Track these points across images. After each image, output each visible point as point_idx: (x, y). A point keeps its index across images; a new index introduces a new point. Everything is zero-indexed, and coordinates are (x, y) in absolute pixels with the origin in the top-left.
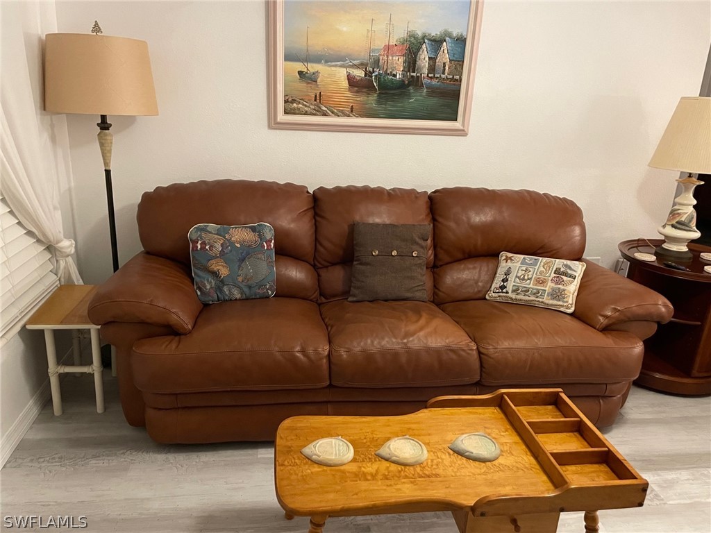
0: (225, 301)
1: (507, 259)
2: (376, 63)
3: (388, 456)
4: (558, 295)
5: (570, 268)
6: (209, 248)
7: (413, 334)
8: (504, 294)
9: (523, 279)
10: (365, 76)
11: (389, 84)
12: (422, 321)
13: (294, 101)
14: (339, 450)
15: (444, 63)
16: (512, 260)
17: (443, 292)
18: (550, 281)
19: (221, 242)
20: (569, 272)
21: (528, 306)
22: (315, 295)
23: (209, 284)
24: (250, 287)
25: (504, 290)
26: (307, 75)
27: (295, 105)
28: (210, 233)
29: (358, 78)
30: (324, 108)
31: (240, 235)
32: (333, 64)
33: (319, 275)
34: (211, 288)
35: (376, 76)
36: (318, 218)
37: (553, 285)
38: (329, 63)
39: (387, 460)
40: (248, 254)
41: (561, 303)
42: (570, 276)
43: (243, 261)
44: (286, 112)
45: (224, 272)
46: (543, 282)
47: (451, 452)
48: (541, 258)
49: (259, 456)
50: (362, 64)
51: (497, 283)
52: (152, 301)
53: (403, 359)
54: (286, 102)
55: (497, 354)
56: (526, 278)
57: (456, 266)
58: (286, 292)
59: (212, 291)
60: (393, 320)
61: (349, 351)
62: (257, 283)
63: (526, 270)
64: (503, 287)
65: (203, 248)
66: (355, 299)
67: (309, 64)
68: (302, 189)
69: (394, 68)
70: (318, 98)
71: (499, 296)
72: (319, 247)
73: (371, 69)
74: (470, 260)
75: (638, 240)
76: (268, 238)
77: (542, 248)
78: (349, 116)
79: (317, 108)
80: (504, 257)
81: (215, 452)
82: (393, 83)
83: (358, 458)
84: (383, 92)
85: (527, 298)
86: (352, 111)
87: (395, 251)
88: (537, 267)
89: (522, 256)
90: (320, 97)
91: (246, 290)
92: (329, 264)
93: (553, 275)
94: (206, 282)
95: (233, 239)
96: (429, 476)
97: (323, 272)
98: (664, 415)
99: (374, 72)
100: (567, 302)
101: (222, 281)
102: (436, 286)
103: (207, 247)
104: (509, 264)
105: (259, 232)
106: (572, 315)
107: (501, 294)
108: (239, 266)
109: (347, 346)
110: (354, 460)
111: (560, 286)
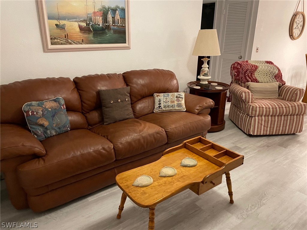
0: (49, 137)
1: (157, 96)
2: (91, 19)
3: (165, 175)
4: (179, 105)
5: (180, 95)
6: (36, 113)
7: (142, 131)
8: (161, 109)
9: (166, 102)
10: (87, 25)
11: (97, 29)
12: (143, 125)
13: (55, 38)
14: (147, 179)
15: (118, 19)
16: (159, 96)
17: (137, 113)
18: (175, 101)
19: (41, 110)
20: (181, 96)
21: (170, 112)
22: (86, 126)
23: (40, 131)
24: (59, 128)
25: (161, 108)
26: (60, 26)
27: (56, 40)
28: (35, 106)
29: (84, 27)
30: (70, 41)
31: (49, 105)
32: (71, 20)
33: (86, 117)
34: (41, 132)
35: (91, 25)
36: (80, 91)
37: (177, 102)
38: (70, 20)
39: (165, 177)
40: (56, 113)
41: (181, 108)
42: (181, 98)
43: (54, 117)
44: (52, 44)
45: (46, 124)
46: (173, 102)
47: (183, 167)
48: (169, 93)
49: (90, 201)
50: (84, 20)
51: (157, 106)
52: (23, 144)
53: (142, 141)
54: (51, 39)
55: (172, 131)
56: (167, 101)
57: (139, 102)
58: (75, 127)
59: (42, 134)
60: (132, 127)
61: (121, 144)
62: (63, 126)
63: (166, 99)
64: (160, 107)
65: (33, 114)
66: (107, 123)
67: (60, 21)
68: (68, 79)
69: (98, 22)
70: (66, 36)
71: (159, 110)
72: (84, 104)
73: (89, 23)
74: (144, 99)
75: (191, 82)
76: (63, 104)
77: (168, 89)
78: (82, 44)
79: (66, 41)
80: (156, 96)
81: (68, 207)
82: (99, 28)
83: (154, 180)
84: (95, 32)
85: (169, 109)
86: (83, 42)
87: (119, 100)
88: (169, 97)
89: (163, 94)
90: (67, 36)
91: (58, 130)
92: (89, 111)
93: (176, 99)
94: (38, 130)
95: (47, 107)
96: (182, 177)
97: (87, 115)
98: (215, 139)
99: (90, 24)
100: (183, 107)
101: (46, 128)
102: (134, 111)
103: (35, 113)
104: (159, 98)
105: (58, 101)
106: (186, 111)
107: (160, 109)
108: (53, 119)
109: (120, 142)
110: (154, 181)
111: (179, 102)
